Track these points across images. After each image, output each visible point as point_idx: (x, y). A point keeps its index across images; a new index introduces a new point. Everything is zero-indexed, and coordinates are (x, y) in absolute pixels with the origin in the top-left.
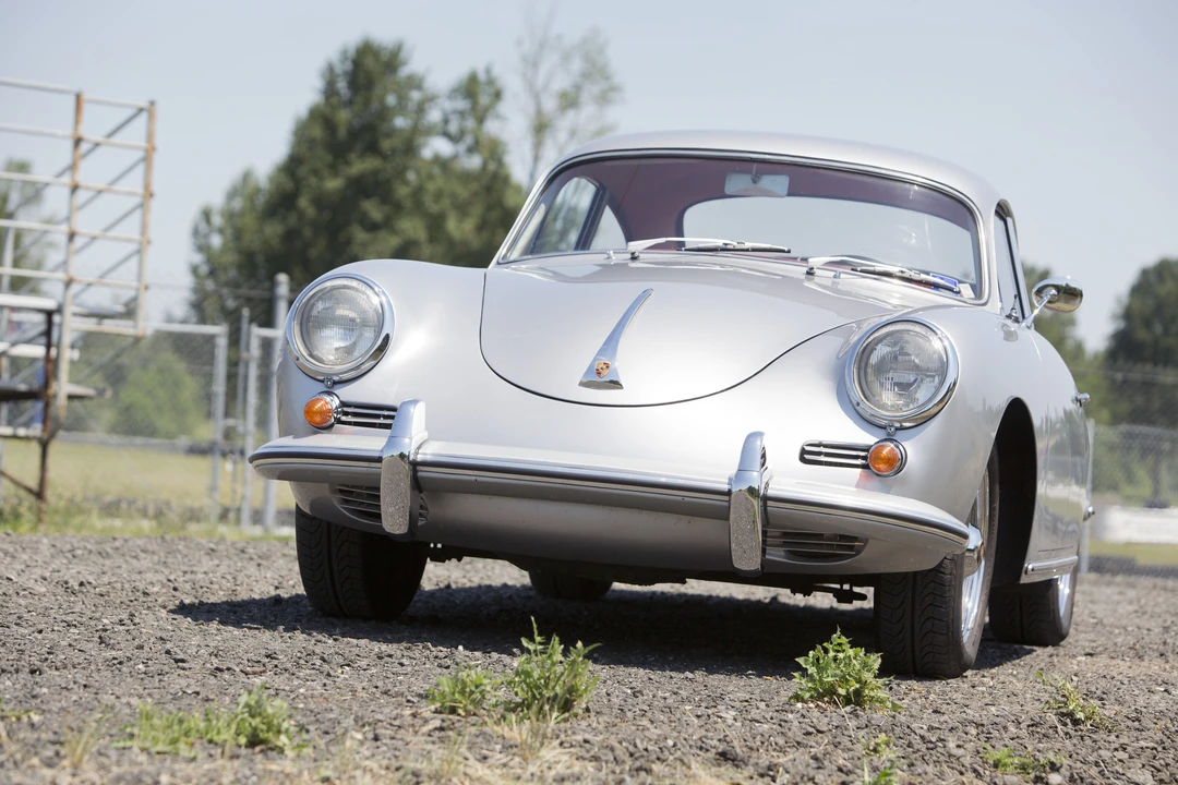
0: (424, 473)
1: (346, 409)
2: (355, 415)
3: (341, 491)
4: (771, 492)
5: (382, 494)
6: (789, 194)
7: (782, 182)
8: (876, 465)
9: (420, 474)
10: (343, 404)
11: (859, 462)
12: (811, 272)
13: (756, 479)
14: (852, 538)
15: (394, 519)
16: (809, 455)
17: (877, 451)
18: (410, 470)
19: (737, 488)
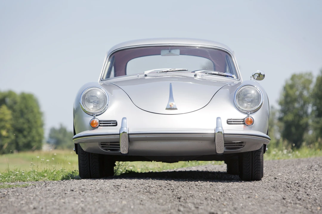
0: (131, 136)
1: (101, 122)
2: (103, 123)
3: (101, 144)
4: (225, 132)
5: (121, 144)
6: (180, 54)
7: (178, 51)
8: (247, 123)
9: (130, 137)
10: (100, 121)
11: (242, 123)
12: (195, 75)
13: (220, 129)
14: (242, 143)
15: (124, 150)
16: (229, 122)
17: (248, 119)
18: (127, 136)
19: (216, 132)
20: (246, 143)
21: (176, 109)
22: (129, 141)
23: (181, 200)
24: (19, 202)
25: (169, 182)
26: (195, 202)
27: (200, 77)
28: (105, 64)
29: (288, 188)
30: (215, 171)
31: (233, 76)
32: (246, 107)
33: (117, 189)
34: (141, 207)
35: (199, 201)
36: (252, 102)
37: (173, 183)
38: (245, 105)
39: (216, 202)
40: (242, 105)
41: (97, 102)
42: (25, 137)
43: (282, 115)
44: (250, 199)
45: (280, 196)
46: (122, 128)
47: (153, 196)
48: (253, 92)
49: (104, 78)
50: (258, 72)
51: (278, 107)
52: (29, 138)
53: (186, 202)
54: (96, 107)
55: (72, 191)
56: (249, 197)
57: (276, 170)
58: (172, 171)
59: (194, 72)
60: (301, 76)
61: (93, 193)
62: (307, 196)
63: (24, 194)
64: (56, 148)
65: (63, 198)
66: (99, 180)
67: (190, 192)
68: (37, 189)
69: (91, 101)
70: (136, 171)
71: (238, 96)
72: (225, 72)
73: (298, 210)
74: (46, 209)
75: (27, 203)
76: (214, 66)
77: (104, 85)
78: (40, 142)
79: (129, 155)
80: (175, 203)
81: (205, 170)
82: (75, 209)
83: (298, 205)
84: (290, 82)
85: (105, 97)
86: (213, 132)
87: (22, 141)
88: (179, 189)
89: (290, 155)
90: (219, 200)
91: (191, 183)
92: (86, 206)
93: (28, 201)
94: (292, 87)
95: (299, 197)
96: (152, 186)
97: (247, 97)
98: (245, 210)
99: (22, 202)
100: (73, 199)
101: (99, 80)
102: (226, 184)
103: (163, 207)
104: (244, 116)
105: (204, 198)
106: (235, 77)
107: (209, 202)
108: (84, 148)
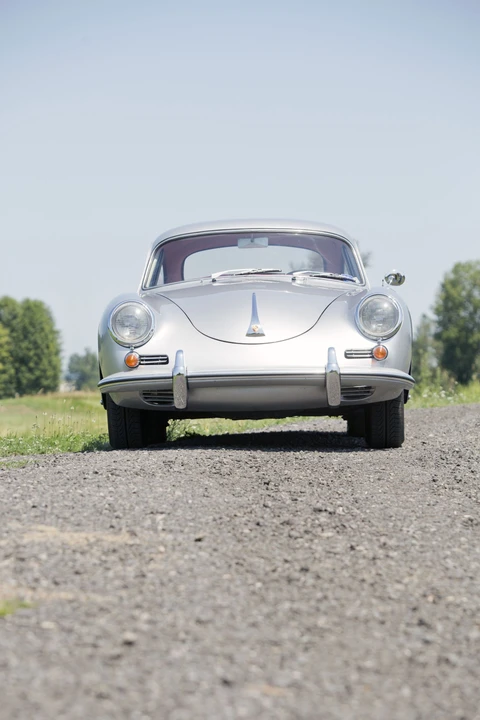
0: (191, 381)
1: (142, 358)
2: (146, 360)
3: (144, 394)
4: (342, 372)
5: (175, 393)
6: (269, 245)
7: (265, 240)
8: (377, 355)
10: (141, 356)
11: (369, 356)
12: (294, 279)
13: (334, 367)
14: (370, 388)
15: (180, 402)
16: (348, 355)
17: (378, 350)
18: (185, 379)
19: (328, 371)
20: (375, 388)
21: (263, 335)
22: (188, 388)
23: (270, 487)
24: (11, 495)
25: (253, 453)
26: (293, 490)
27: (302, 282)
28: (148, 262)
29: (441, 461)
30: (329, 431)
31: (354, 279)
32: (376, 331)
33: (168, 468)
34: (204, 500)
35: (299, 488)
36: (384, 321)
37: (260, 455)
38: (374, 326)
39: (325, 488)
40: (368, 327)
41: (136, 327)
42: (31, 370)
43: (439, 330)
44: (381, 482)
45: (429, 474)
46: (176, 367)
47: (225, 480)
48: (386, 305)
49: (148, 286)
50: (395, 271)
51: (433, 316)
52: (38, 373)
53: (278, 491)
54: (135, 333)
55: (97, 473)
56: (379, 479)
57: (426, 426)
58: (260, 431)
59: (291, 273)
60: (468, 266)
61: (129, 477)
62: (471, 475)
63: (19, 480)
64: (79, 388)
65: (81, 486)
66: (140, 452)
67: (286, 472)
68: (41, 471)
69: (127, 324)
70: (202, 434)
71: (362, 313)
72: (342, 272)
73: (456, 501)
74: (53, 508)
75: (23, 497)
76: (325, 263)
77: (148, 298)
78: (55, 378)
79: (188, 410)
80: (261, 491)
81: (312, 429)
82: (99, 506)
83: (456, 492)
84: (452, 276)
85: (149, 317)
86: (323, 371)
87: (27, 377)
88: (269, 466)
89: (450, 398)
90: (331, 486)
91: (288, 454)
92: (116, 500)
93: (25, 493)
94: (454, 283)
95: (459, 478)
96: (225, 460)
97: (377, 314)
98: (372, 504)
99: (14, 495)
100: (96, 489)
101: (140, 288)
102: (345, 454)
103: (240, 500)
104: (371, 345)
105: (307, 482)
106: (357, 281)
107: (315, 488)
108: (117, 400)
